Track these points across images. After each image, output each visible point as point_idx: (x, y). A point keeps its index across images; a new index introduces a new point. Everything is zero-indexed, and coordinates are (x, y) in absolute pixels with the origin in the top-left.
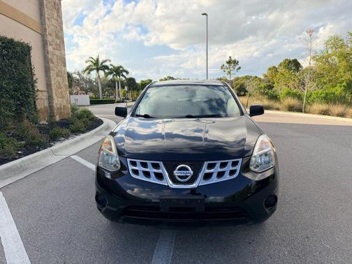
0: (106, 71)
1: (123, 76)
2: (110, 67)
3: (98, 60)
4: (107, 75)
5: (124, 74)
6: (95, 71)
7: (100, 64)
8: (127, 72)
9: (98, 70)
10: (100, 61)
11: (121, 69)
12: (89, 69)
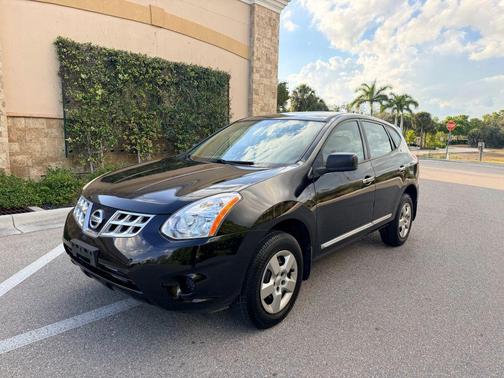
0: (384, 103)
1: (408, 109)
2: (390, 97)
3: (373, 88)
4: (384, 108)
5: (411, 106)
6: (368, 103)
7: (375, 93)
8: (416, 104)
9: (372, 101)
10: (377, 88)
11: (407, 99)
12: (359, 101)
